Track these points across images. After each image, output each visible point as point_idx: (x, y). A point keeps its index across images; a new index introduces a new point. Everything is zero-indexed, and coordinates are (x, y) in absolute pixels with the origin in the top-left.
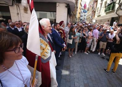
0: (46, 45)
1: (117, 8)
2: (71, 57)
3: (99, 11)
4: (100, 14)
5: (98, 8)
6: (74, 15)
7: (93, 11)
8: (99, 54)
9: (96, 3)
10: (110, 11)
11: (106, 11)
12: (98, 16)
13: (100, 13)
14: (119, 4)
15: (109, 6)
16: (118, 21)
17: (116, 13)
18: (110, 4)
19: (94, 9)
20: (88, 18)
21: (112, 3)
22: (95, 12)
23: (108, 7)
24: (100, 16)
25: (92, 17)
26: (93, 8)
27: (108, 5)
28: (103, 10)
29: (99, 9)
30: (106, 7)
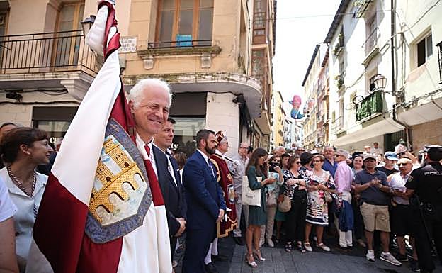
0: (127, 165)
1: (394, 106)
2: (253, 264)
3: (337, 122)
4: (344, 129)
5: (334, 113)
6: (263, 135)
7: (319, 125)
8: (370, 255)
9: (325, 102)
10: (373, 115)
11: (358, 117)
12: (338, 135)
13: (341, 125)
14: (394, 94)
15: (366, 103)
16: (410, 142)
17: (394, 119)
18: (368, 98)
19: (323, 117)
20: (308, 143)
21: (372, 95)
22: (327, 125)
23: (363, 105)
24: (344, 133)
25: (319, 139)
26: (318, 115)
27: (363, 102)
28: (349, 116)
29: (337, 117)
30: (357, 108)
